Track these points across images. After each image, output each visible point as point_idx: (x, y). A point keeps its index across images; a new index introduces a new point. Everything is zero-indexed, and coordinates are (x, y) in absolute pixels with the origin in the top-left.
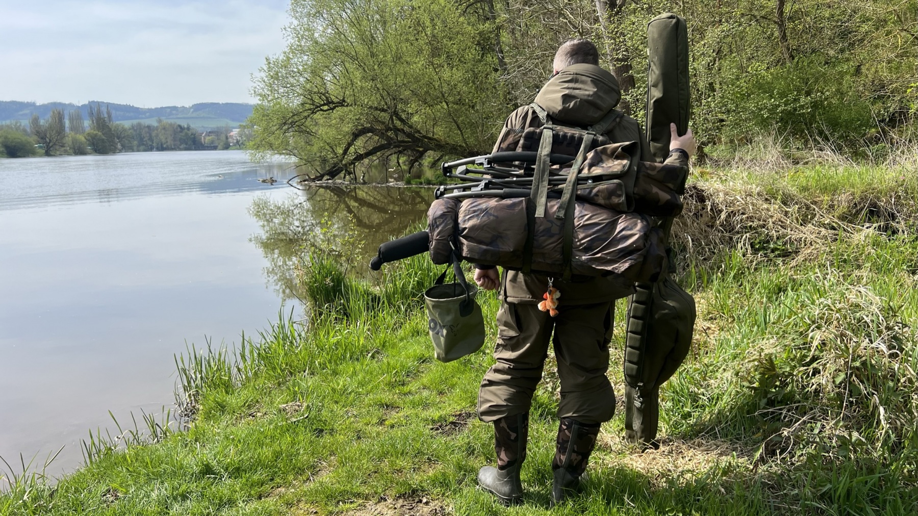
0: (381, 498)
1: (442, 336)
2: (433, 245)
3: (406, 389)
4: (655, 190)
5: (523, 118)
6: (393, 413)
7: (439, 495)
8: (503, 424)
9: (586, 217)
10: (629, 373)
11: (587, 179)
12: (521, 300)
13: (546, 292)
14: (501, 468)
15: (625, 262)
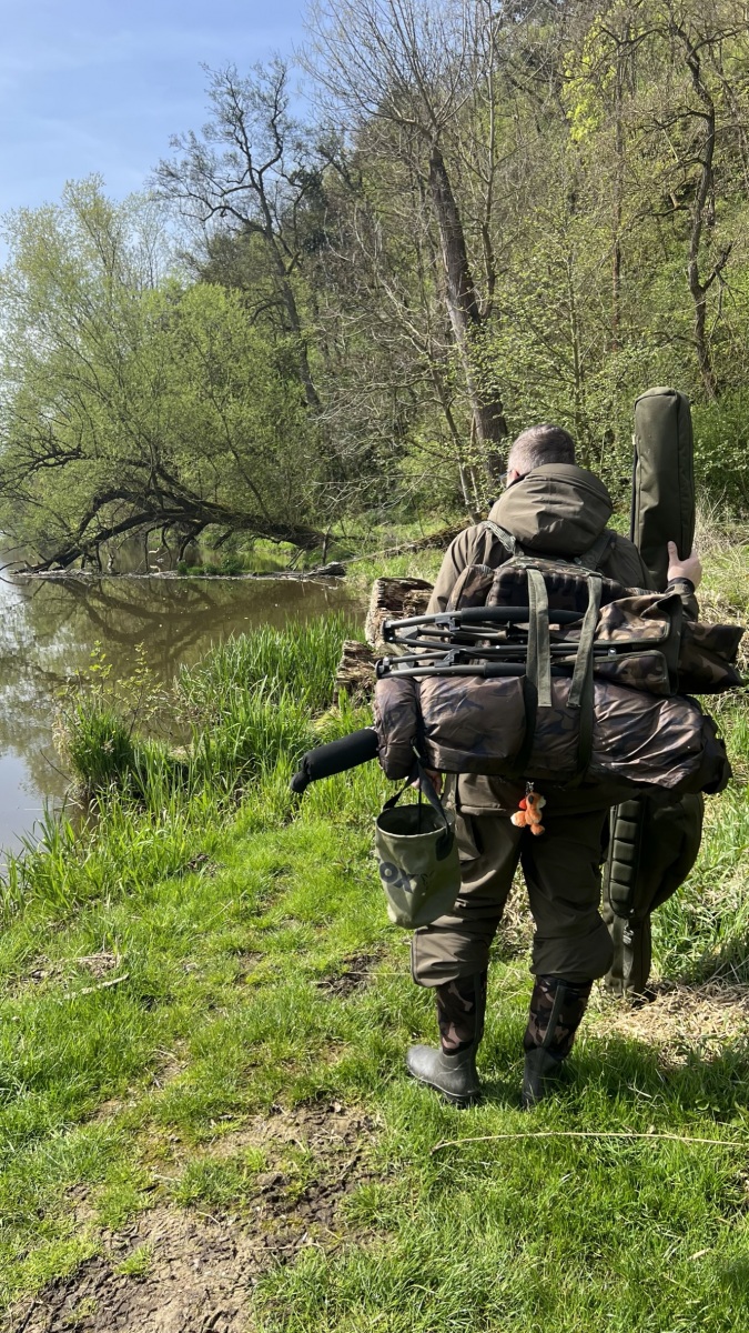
0: (274, 1109)
1: (409, 890)
2: (386, 752)
3: (264, 921)
4: (706, 663)
5: (478, 545)
6: (253, 962)
7: (356, 1097)
8: (453, 990)
9: (613, 706)
10: (617, 897)
11: (608, 647)
12: (485, 811)
13: (523, 797)
14: (448, 1052)
15: (676, 771)
